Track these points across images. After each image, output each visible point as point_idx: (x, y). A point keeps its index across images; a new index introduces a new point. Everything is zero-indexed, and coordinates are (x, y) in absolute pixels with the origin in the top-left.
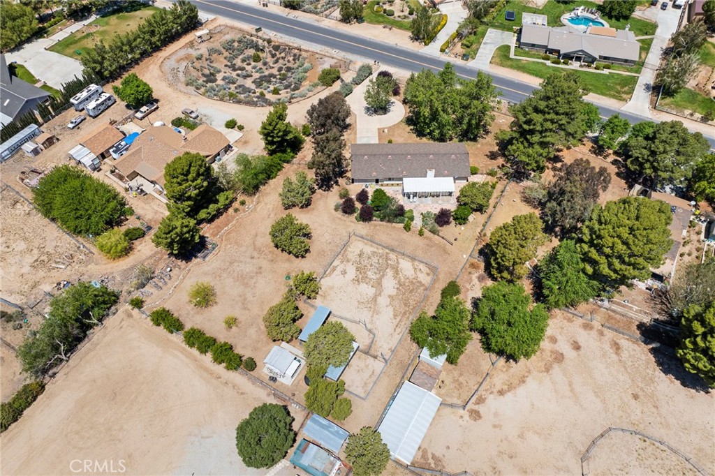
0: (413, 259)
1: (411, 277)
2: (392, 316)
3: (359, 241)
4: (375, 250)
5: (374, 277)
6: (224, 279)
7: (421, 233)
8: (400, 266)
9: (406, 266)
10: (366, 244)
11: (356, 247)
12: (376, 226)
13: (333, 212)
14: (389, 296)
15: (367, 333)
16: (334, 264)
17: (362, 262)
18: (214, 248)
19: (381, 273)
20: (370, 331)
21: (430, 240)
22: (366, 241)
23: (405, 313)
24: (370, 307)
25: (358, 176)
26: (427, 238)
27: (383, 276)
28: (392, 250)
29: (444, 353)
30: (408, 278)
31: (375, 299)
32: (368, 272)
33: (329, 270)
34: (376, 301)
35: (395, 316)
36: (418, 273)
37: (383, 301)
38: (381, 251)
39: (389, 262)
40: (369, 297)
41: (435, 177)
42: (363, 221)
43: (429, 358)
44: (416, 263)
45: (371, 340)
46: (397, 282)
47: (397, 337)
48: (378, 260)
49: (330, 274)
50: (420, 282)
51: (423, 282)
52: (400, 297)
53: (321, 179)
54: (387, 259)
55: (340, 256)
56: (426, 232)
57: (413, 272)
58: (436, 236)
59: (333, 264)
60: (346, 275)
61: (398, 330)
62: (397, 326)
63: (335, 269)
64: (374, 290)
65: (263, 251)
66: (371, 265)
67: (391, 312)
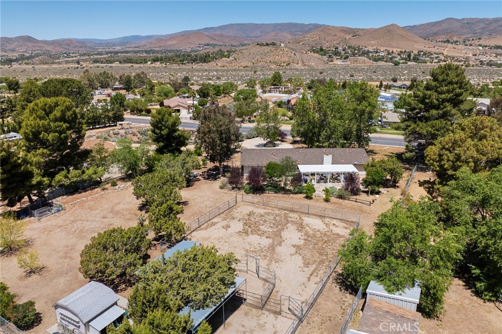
0: (321, 217)
1: (321, 230)
2: (302, 265)
3: (248, 205)
4: (270, 211)
5: (270, 230)
6: (55, 233)
7: (327, 200)
8: (305, 223)
9: (315, 224)
10: (257, 207)
11: (243, 210)
12: (270, 197)
14: (294, 246)
15: (261, 283)
16: (214, 220)
17: (253, 219)
18: (59, 211)
19: (280, 227)
20: (266, 280)
21: (340, 204)
22: (257, 205)
23: (322, 262)
24: (265, 256)
25: (248, 164)
26: (335, 203)
27: (283, 229)
28: (292, 211)
29: (413, 285)
30: (318, 231)
31: (272, 248)
32: (260, 227)
33: (206, 225)
34: (273, 249)
35: (307, 265)
36: (332, 227)
37: (283, 250)
38: (277, 212)
39: (289, 219)
40: (262, 246)
41: (332, 164)
42: (254, 193)
43: (386, 294)
44: (327, 220)
45: (268, 292)
46: (303, 234)
47: (312, 288)
48: (275, 218)
49: (206, 228)
50: (338, 235)
51: (342, 234)
52: (311, 247)
54: (286, 217)
55: (222, 215)
56: (333, 199)
57: (324, 226)
58: (346, 201)
60: (228, 229)
61: (315, 279)
62: (311, 275)
63: (213, 224)
64: (270, 241)
65: (121, 213)
66: (265, 221)
67: (299, 260)
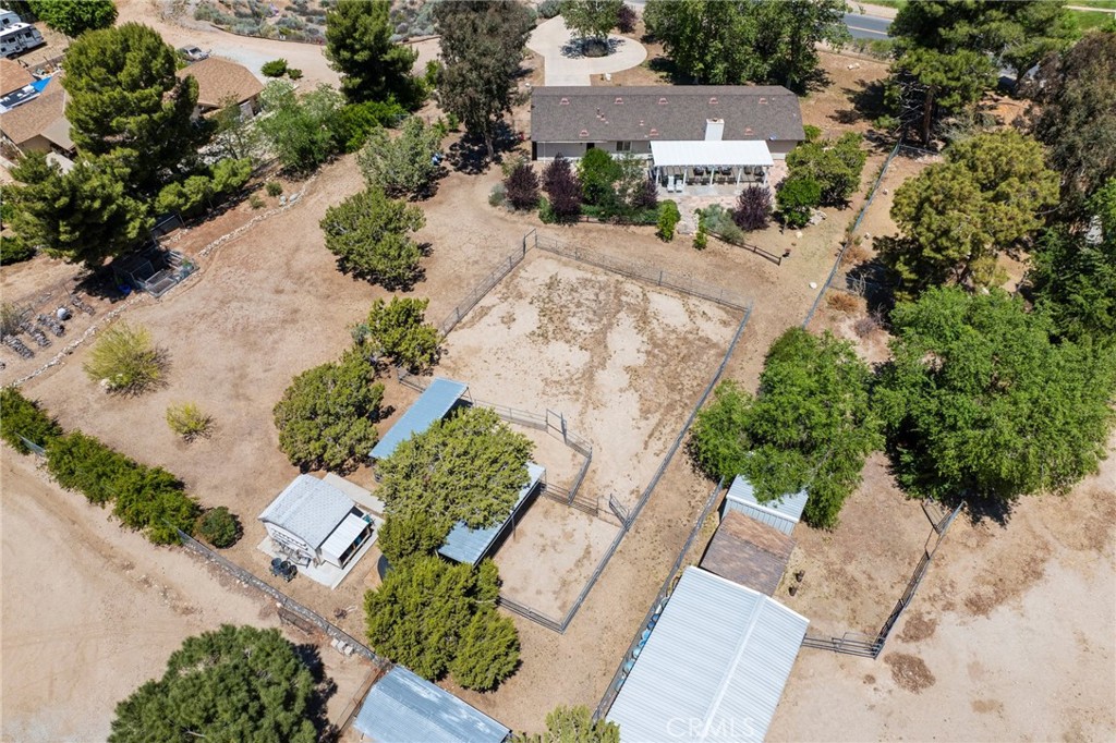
0: (684, 293)
1: (680, 329)
2: (637, 414)
3: (546, 258)
4: (589, 276)
5: (587, 328)
6: (199, 335)
7: (699, 245)
8: (652, 307)
9: (669, 309)
10: (565, 264)
11: (539, 271)
12: (590, 231)
13: (488, 208)
14: (628, 369)
15: (569, 451)
16: (485, 302)
17: (556, 299)
18: (187, 274)
19: (605, 321)
20: (576, 447)
21: (724, 256)
22: (564, 259)
23: (671, 407)
24: (576, 393)
25: (547, 137)
26: (714, 253)
27: (610, 325)
28: (631, 275)
30: (674, 331)
31: (589, 374)
32: (570, 319)
33: (471, 314)
34: (591, 378)
35: (645, 413)
36: (700, 322)
37: (610, 379)
38: (602, 278)
39: (624, 298)
40: (573, 371)
41: (723, 139)
42: (558, 222)
43: (754, 503)
44: (693, 301)
45: (577, 471)
46: (645, 339)
47: (652, 464)
48: (597, 295)
49: (472, 323)
50: (707, 340)
51: (714, 338)
52: (656, 371)
53: (462, 155)
54: (618, 293)
55: (499, 287)
56: (713, 242)
57: (684, 318)
58: (736, 249)
59: (482, 303)
60: (513, 325)
61: (655, 445)
62: (650, 436)
63: (485, 312)
64: (586, 356)
65: (307, 279)
66: (579, 305)
67: (632, 402)
